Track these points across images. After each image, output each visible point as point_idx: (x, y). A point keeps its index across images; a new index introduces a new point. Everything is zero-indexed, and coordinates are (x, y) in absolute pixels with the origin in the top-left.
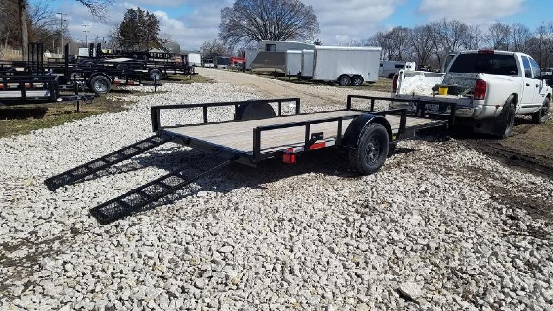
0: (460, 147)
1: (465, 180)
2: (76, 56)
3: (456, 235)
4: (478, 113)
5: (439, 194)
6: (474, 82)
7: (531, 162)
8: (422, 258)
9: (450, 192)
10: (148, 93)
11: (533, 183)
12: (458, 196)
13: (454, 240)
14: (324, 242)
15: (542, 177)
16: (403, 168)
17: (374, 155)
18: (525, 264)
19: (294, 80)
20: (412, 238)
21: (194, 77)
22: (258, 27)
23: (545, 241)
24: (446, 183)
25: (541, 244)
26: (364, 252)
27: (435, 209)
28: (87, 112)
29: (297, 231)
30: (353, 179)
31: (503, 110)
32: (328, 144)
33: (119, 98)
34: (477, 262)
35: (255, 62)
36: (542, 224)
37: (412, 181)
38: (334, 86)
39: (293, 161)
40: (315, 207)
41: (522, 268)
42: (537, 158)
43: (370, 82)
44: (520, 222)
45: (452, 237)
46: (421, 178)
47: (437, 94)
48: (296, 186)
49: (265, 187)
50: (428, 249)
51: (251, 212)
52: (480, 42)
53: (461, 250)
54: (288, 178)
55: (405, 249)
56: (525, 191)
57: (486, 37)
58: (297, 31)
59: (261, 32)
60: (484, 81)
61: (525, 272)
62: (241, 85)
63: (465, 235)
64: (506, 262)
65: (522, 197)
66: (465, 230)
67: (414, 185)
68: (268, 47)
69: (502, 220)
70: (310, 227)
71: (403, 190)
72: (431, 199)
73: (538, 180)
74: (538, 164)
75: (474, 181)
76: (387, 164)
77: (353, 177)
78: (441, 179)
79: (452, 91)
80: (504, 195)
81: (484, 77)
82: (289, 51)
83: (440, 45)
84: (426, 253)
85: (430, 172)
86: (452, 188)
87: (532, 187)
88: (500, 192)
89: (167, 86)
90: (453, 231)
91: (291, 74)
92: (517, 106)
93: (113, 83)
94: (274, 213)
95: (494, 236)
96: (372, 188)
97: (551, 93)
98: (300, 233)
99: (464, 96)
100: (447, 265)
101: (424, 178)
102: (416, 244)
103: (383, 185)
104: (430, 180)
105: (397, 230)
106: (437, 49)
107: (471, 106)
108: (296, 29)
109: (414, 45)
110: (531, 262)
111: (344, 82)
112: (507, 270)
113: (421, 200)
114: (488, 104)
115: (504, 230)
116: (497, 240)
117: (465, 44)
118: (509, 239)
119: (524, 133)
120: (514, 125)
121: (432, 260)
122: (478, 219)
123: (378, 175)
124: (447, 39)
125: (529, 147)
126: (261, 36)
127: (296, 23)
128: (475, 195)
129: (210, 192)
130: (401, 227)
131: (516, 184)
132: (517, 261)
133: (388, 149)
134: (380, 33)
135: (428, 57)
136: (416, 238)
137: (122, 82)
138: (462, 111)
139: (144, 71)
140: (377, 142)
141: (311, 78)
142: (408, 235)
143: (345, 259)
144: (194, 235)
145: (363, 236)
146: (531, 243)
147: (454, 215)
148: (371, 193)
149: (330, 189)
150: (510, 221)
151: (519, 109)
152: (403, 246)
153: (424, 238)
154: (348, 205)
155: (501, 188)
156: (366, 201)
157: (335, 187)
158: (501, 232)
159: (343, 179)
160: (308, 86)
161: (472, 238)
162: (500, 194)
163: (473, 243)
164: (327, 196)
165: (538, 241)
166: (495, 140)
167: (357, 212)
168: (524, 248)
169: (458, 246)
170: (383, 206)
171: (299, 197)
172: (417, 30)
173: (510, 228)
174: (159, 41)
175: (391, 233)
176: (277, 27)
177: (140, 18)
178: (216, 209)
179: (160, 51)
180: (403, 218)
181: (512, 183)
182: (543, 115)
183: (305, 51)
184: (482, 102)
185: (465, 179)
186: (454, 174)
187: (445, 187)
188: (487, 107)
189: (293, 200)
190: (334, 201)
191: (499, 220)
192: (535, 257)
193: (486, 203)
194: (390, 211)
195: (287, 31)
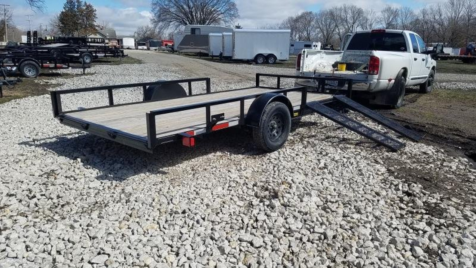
0: (358, 118)
1: (362, 154)
2: (19, 43)
3: (353, 218)
4: (372, 87)
5: (337, 170)
6: (369, 58)
7: (422, 131)
8: (318, 251)
9: (348, 167)
10: (77, 75)
11: (425, 153)
12: (356, 172)
13: (351, 225)
14: (217, 239)
15: (433, 146)
16: (305, 142)
17: (277, 133)
18: (425, 252)
19: (216, 59)
20: (310, 226)
21: (125, 59)
22: (185, 14)
23: (442, 221)
24: (344, 157)
25: (438, 224)
26: (257, 248)
27: (332, 188)
28: (11, 96)
29: (189, 226)
30: (257, 157)
31: (394, 83)
32: (231, 124)
33: (46, 81)
34: (376, 254)
35: (182, 44)
36: (437, 199)
37: (313, 157)
38: (251, 64)
39: (193, 144)
40: (214, 193)
41: (421, 257)
42: (427, 127)
43: (282, 61)
44: (417, 198)
45: (349, 222)
46: (321, 153)
47: (337, 70)
48: (199, 169)
49: (166, 171)
50: (325, 238)
51: (142, 204)
52: (374, 23)
53: (359, 239)
54: (193, 160)
55: (301, 239)
56: (418, 162)
57: (378, 18)
58: (220, 17)
59: (188, 17)
60: (377, 57)
61: (425, 262)
62: (167, 65)
63: (363, 218)
64: (406, 251)
65: (417, 169)
66: (363, 212)
67: (314, 161)
68: (193, 30)
69: (398, 197)
70: (204, 219)
71: (304, 167)
72: (329, 177)
73: (430, 149)
74: (428, 133)
75: (371, 154)
76: (291, 140)
77: (258, 154)
78: (340, 153)
79: (350, 67)
80: (399, 167)
81: (377, 54)
82: (211, 34)
83: (342, 27)
84: (323, 243)
85: (329, 146)
86: (350, 162)
87: (425, 158)
88: (395, 165)
89: (97, 68)
90: (350, 215)
91: (214, 55)
92: (407, 79)
93: (42, 67)
94: (169, 204)
95: (391, 218)
96: (274, 167)
97: (435, 65)
98: (192, 228)
99: (360, 71)
100: (345, 260)
101: (324, 153)
102: (313, 232)
103: (284, 163)
104: (330, 155)
105: (294, 216)
106: (339, 30)
107: (366, 81)
108: (219, 15)
109: (319, 27)
110: (431, 248)
111: (260, 60)
112: (407, 261)
113: (320, 177)
114: (381, 78)
115: (401, 209)
116: (395, 223)
117: (362, 25)
118: (407, 221)
119: (414, 102)
120: (405, 95)
121: (328, 253)
122: (375, 197)
123: (281, 152)
124: (346, 21)
125: (420, 116)
126: (188, 21)
127: (218, 10)
128: (372, 170)
129: (104, 181)
130: (299, 212)
131: (410, 155)
132: (416, 248)
133: (290, 126)
134: (292, 18)
135: (331, 37)
136: (313, 225)
137: (51, 66)
138: (358, 85)
139: (76, 55)
140: (279, 119)
141: (231, 57)
142: (305, 221)
143: (235, 260)
144: (69, 241)
145: (259, 227)
146: (429, 224)
147: (352, 195)
148: (273, 172)
149: (233, 171)
150: (406, 198)
151: (409, 81)
152: (299, 236)
153: (321, 224)
154: (248, 188)
155: (396, 159)
156: (266, 182)
157: (239, 168)
158: (398, 211)
159: (248, 158)
160: (228, 65)
161: (370, 222)
162: (396, 167)
163: (370, 228)
164: (228, 178)
165: (436, 221)
166: (389, 110)
167: (256, 196)
168: (422, 230)
169: (356, 234)
170: (283, 186)
171: (199, 182)
172: (322, 14)
173: (406, 205)
174: (97, 28)
175: (288, 220)
176: (202, 14)
177: (78, 7)
178: (106, 202)
179: (98, 36)
180: (302, 201)
181: (406, 154)
182: (429, 85)
183: (225, 33)
184: (376, 77)
185: (362, 152)
186: (352, 147)
187: (343, 162)
188: (381, 80)
189: (192, 186)
190: (234, 185)
191: (396, 197)
192: (435, 242)
193: (383, 177)
194: (289, 193)
195: (211, 17)
